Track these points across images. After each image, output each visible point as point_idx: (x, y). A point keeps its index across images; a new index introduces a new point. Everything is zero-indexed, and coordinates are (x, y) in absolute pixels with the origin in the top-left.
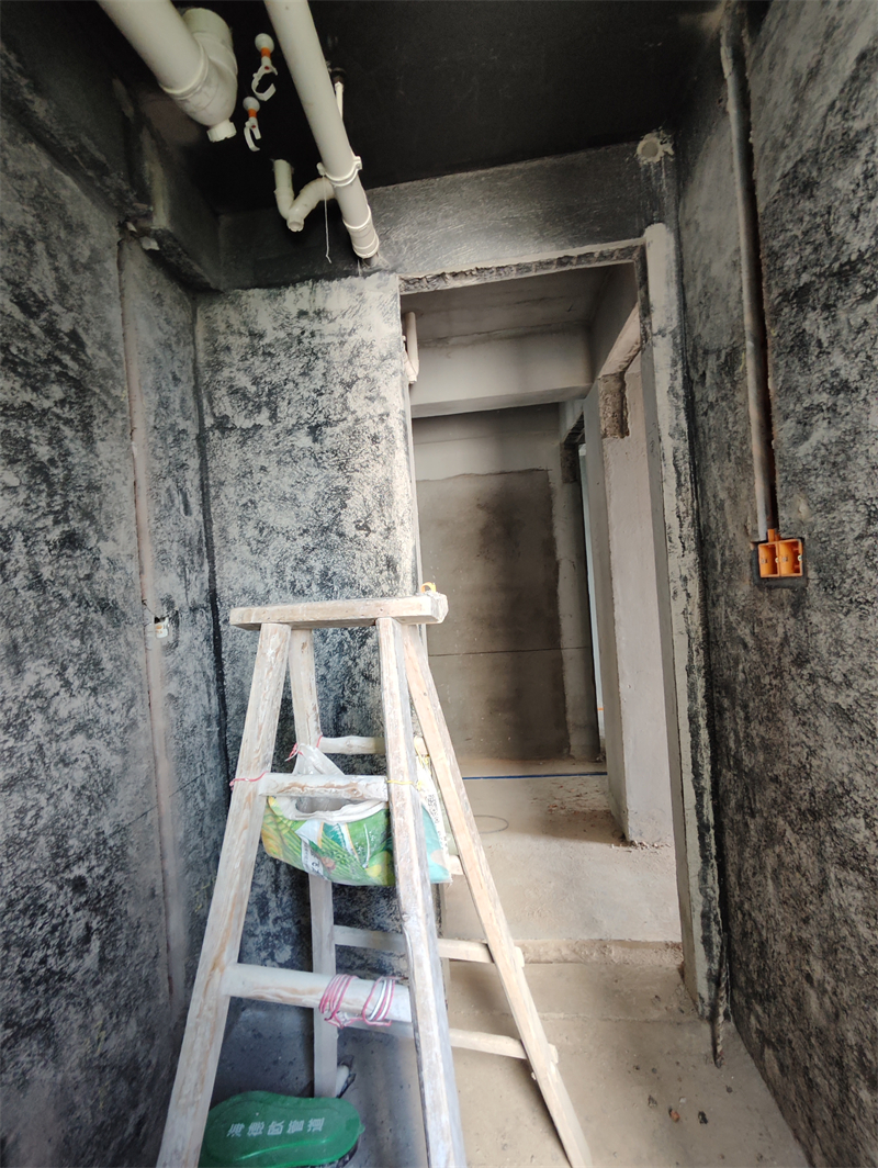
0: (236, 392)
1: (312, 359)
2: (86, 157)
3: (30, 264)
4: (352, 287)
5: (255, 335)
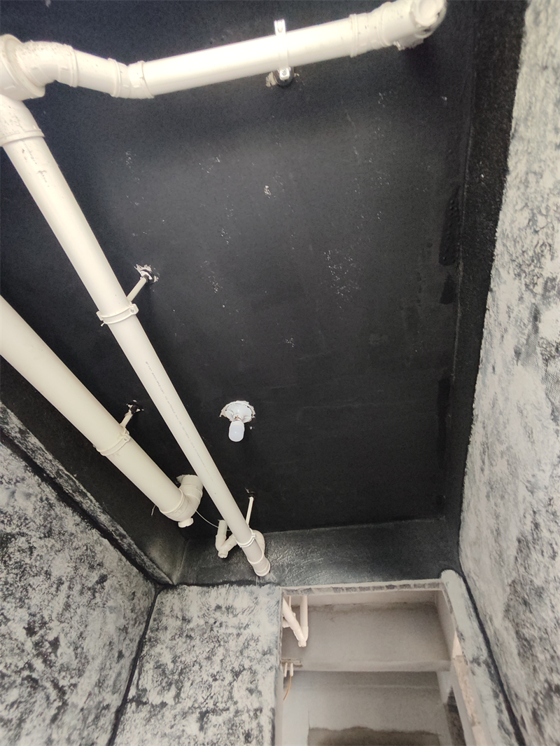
0: (158, 667)
1: (217, 645)
2: (118, 532)
3: (52, 599)
4: (252, 593)
5: (185, 620)
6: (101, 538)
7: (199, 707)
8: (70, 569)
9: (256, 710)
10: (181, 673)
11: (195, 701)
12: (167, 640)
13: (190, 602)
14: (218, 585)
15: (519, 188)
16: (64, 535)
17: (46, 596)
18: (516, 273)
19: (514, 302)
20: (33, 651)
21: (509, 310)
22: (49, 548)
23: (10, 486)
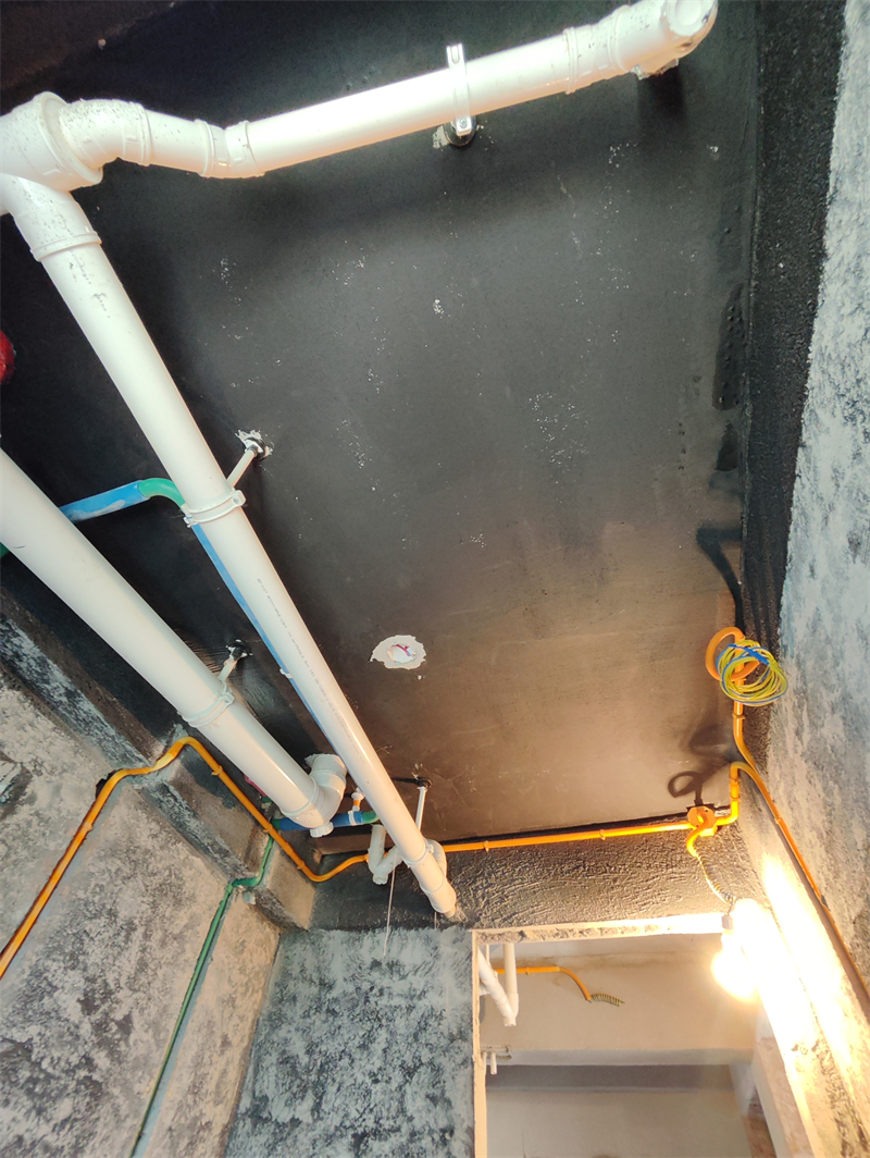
0: (285, 1061)
1: (376, 1026)
2: (216, 847)
3: (119, 954)
4: (428, 940)
5: (326, 986)
6: (191, 857)
7: (352, 1126)
8: (145, 907)
9: (443, 1131)
10: (322, 1070)
11: (346, 1115)
12: (297, 1018)
13: (330, 956)
14: (374, 928)
15: (845, 282)
16: (134, 852)
17: (110, 951)
18: (846, 415)
19: (846, 461)
20: (93, 1037)
21: (837, 474)
22: (113, 875)
23: (53, 778)
